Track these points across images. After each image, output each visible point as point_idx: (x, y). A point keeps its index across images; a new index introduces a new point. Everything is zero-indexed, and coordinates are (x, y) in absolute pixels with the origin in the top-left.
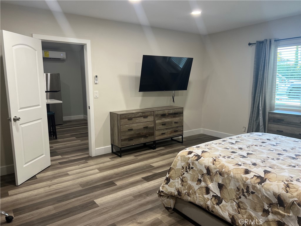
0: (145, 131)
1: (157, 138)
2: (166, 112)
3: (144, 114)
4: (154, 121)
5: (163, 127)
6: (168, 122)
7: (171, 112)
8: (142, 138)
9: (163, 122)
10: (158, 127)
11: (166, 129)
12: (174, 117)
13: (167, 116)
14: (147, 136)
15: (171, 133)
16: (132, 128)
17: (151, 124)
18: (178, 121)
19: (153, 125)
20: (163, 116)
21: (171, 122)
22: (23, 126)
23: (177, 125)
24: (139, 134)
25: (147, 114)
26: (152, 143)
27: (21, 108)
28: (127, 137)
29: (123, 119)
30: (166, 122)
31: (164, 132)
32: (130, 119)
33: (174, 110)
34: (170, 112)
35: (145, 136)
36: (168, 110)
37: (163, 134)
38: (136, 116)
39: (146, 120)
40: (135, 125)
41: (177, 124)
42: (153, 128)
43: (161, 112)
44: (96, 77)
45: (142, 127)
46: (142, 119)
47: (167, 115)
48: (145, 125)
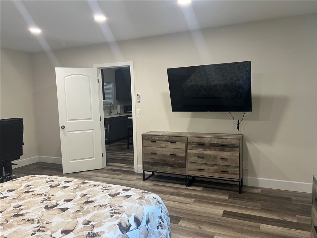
0: (173, 160)
1: (191, 173)
2: (206, 141)
3: (172, 139)
4: (186, 149)
5: (200, 160)
6: (209, 156)
7: (215, 142)
8: (169, 167)
9: (200, 154)
10: (190, 159)
11: (207, 164)
12: (221, 150)
13: (208, 146)
14: (176, 166)
15: (215, 172)
16: (156, 152)
17: (181, 153)
18: (229, 158)
19: (184, 155)
20: (201, 145)
21: (215, 157)
22: (71, 133)
23: (225, 163)
24: (165, 161)
25: (175, 139)
26: (185, 177)
27: (69, 120)
28: (150, 161)
29: (146, 139)
30: (205, 155)
31: (202, 168)
32: (154, 141)
33: (221, 140)
34: (213, 142)
35: (173, 166)
36: (209, 139)
37: (200, 170)
38: (161, 139)
39: (173, 146)
40: (160, 149)
41: (226, 161)
42: (184, 158)
43: (198, 140)
44: (138, 95)
45: (169, 153)
46: (169, 144)
47: (207, 145)
48: (173, 152)
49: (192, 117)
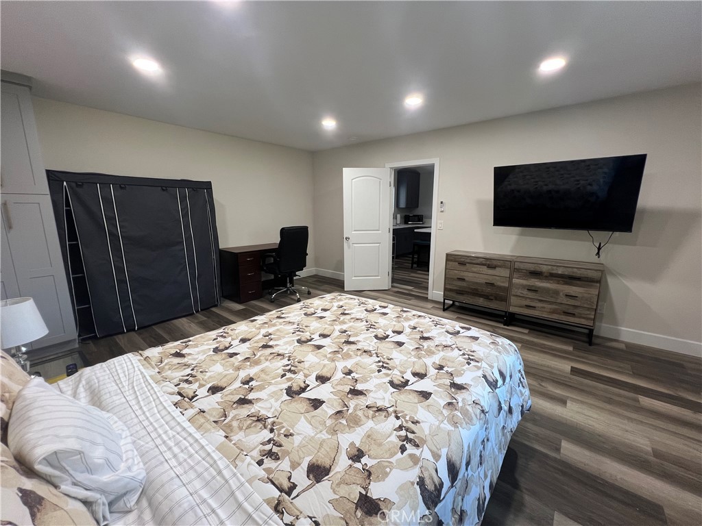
0: (488, 290)
1: (512, 309)
2: (545, 269)
3: (490, 263)
4: (510, 278)
5: (531, 295)
6: (547, 290)
7: (560, 272)
8: (482, 299)
9: (532, 286)
10: (514, 291)
11: (541, 301)
12: (566, 283)
13: (546, 276)
14: (492, 298)
15: (554, 312)
16: (465, 278)
17: (503, 282)
18: (579, 295)
19: (506, 285)
20: (536, 274)
21: (556, 293)
22: (355, 245)
23: (572, 302)
24: (476, 290)
25: (495, 263)
26: (504, 314)
27: (355, 231)
28: (455, 288)
29: (451, 261)
30: (539, 288)
31: (532, 304)
32: (462, 264)
33: (570, 270)
34: (554, 272)
35: (487, 297)
36: (550, 267)
37: (528, 307)
38: (474, 262)
39: (491, 272)
40: (471, 275)
41: (576, 300)
42: (506, 290)
43: (532, 268)
44: (442, 203)
45: (484, 281)
46: (484, 269)
47: (545, 274)
48: (490, 279)
49: (521, 234)
